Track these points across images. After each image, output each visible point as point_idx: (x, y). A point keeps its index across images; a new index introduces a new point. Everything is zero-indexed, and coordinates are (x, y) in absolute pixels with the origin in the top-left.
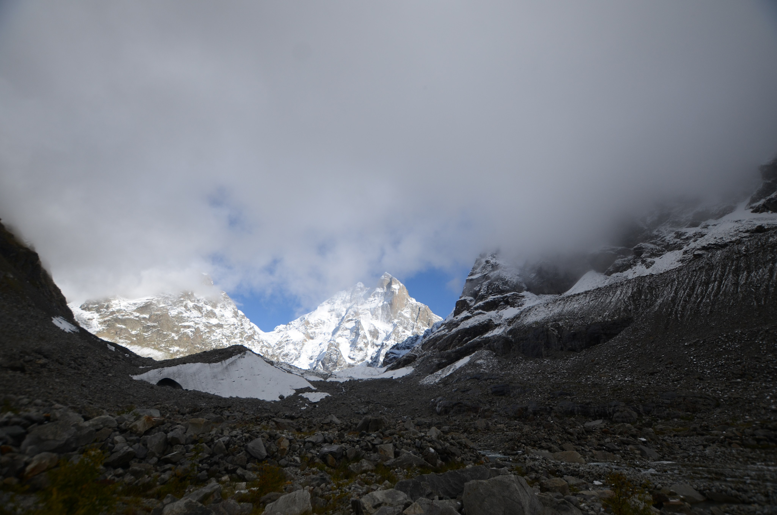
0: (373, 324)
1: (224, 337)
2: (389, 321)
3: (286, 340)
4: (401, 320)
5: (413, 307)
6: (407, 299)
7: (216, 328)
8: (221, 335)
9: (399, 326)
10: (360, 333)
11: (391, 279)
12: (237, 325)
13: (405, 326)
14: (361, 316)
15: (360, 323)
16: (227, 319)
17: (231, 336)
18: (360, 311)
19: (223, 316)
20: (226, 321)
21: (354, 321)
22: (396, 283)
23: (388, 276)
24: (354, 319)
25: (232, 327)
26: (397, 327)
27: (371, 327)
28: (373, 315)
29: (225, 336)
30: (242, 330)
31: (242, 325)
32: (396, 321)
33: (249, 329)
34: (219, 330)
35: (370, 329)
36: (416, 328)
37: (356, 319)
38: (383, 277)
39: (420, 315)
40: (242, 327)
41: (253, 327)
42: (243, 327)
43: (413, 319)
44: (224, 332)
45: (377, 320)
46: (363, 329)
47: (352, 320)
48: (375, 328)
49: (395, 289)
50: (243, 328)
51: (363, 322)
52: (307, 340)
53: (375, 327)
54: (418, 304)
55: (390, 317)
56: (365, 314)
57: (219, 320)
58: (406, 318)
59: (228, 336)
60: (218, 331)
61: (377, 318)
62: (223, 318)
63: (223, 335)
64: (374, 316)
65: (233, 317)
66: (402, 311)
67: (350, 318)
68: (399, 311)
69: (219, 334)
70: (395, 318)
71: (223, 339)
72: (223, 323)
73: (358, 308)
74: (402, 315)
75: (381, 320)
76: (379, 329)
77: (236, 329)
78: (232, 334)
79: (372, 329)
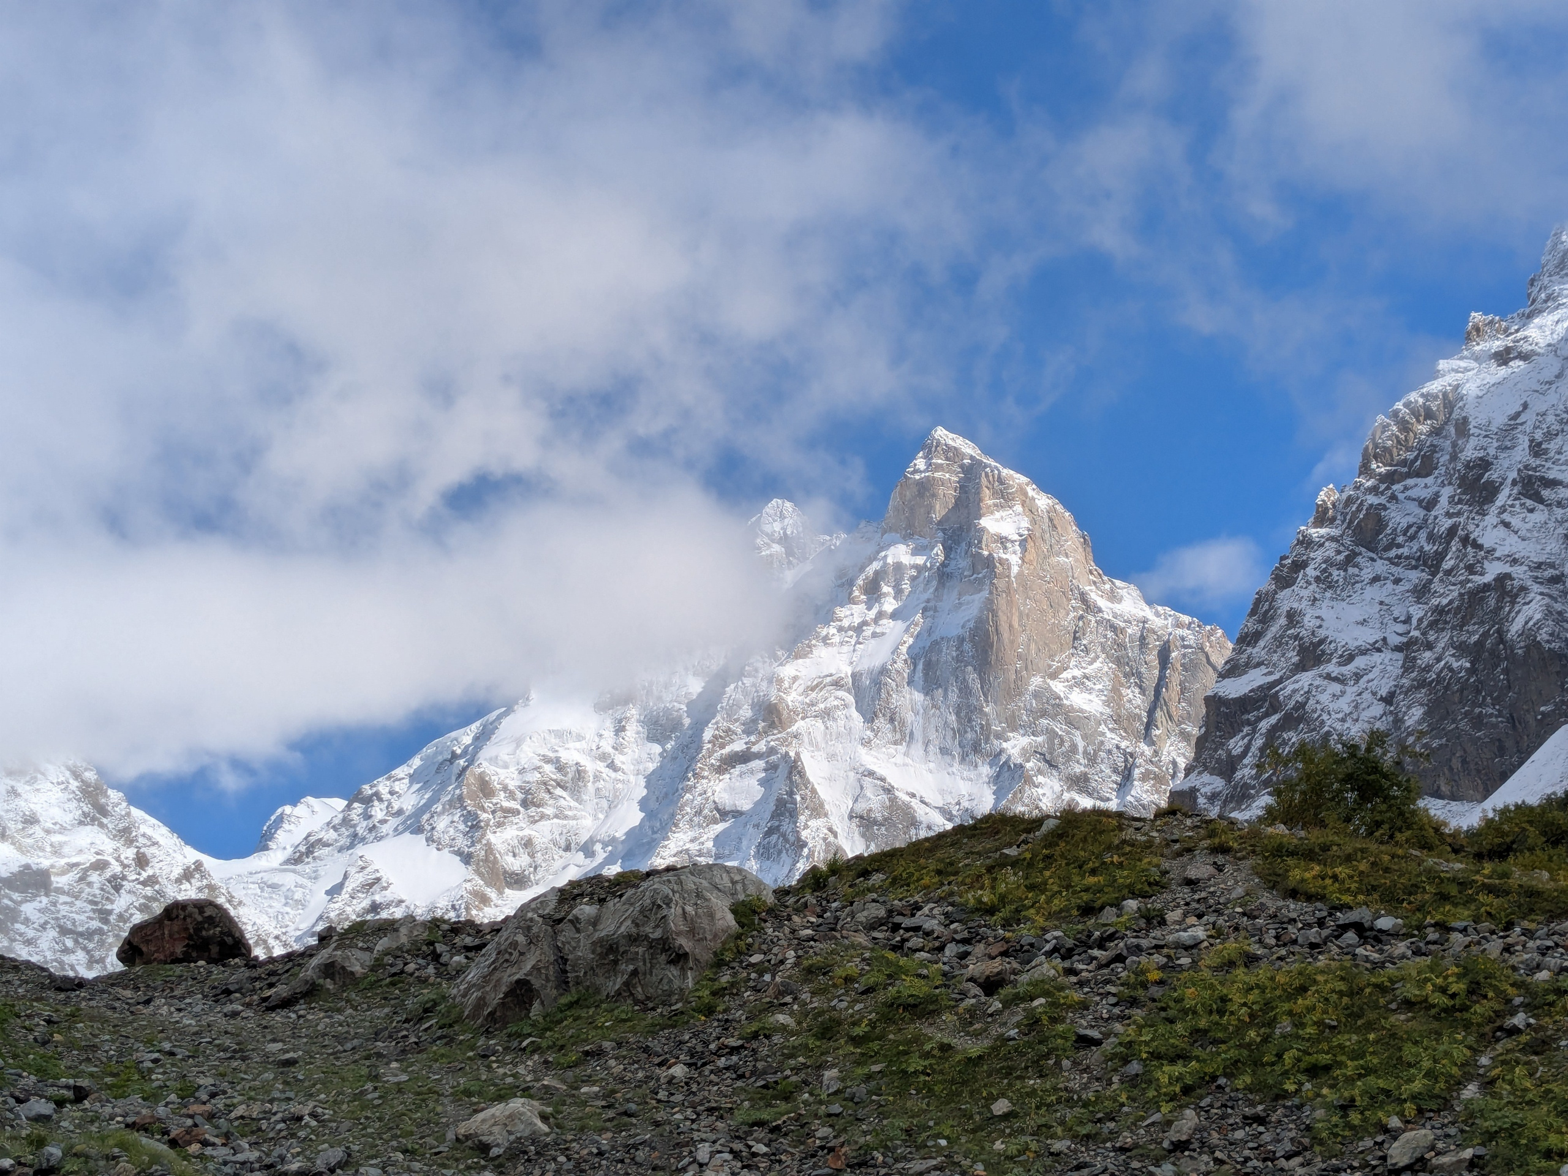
0: (880, 771)
1: (69, 943)
2: (976, 748)
3: (366, 903)
4: (1051, 734)
5: (1121, 646)
6: (1084, 598)
7: (16, 896)
8: (52, 933)
9: (1040, 772)
10: (804, 834)
11: (971, 473)
12: (116, 868)
13: (1078, 769)
14: (799, 725)
15: (802, 774)
16: (56, 838)
17: (100, 931)
18: (793, 698)
19: (31, 820)
20: (57, 851)
21: (759, 764)
22: (1005, 496)
23: (951, 454)
24: (761, 747)
25: (94, 877)
26: (1029, 781)
27: (869, 793)
28: (870, 718)
29: (77, 935)
30: (149, 891)
31: (142, 861)
32: (1015, 745)
33: (179, 881)
34: (36, 904)
35: (861, 807)
36: (1145, 778)
37: (772, 751)
38: (920, 463)
39: (1172, 693)
40: (144, 875)
41: (198, 865)
42: (150, 872)
43: (1120, 721)
44: (64, 910)
45: (902, 748)
46: (818, 810)
47: (744, 757)
48: (893, 800)
49: (1003, 541)
50: (151, 881)
51: (815, 768)
52: (492, 893)
53: (889, 790)
54: (1156, 622)
55: (977, 721)
56: (827, 714)
57: (20, 848)
58: (1074, 719)
59: (89, 935)
60: (29, 909)
61: (903, 735)
62: (37, 830)
63: (64, 931)
64: (881, 722)
65: (85, 820)
66: (1054, 676)
67: (738, 746)
68: (1036, 681)
69: (43, 926)
70: (1013, 724)
71: (66, 951)
72: (46, 863)
73: (780, 681)
74: (1053, 707)
75: (927, 744)
76: (915, 803)
77: (117, 888)
78: (106, 921)
79: (875, 802)
